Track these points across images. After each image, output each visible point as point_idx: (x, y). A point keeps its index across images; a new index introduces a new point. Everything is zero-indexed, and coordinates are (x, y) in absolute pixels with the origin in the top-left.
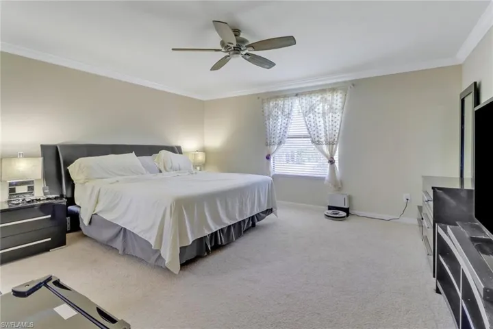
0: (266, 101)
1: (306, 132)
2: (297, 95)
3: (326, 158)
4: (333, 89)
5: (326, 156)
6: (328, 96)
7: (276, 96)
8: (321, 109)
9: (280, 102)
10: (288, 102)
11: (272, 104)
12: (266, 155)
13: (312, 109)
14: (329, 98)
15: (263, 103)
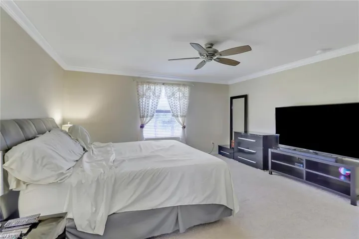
0: (140, 84)
1: (169, 109)
2: (163, 84)
3: (180, 125)
4: (184, 85)
5: (181, 124)
6: (182, 88)
7: (149, 82)
8: (178, 95)
9: (152, 87)
10: (158, 88)
11: (145, 87)
12: (140, 125)
13: (173, 94)
14: (183, 90)
15: (138, 85)
